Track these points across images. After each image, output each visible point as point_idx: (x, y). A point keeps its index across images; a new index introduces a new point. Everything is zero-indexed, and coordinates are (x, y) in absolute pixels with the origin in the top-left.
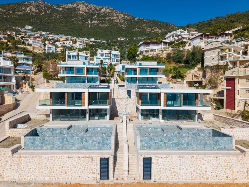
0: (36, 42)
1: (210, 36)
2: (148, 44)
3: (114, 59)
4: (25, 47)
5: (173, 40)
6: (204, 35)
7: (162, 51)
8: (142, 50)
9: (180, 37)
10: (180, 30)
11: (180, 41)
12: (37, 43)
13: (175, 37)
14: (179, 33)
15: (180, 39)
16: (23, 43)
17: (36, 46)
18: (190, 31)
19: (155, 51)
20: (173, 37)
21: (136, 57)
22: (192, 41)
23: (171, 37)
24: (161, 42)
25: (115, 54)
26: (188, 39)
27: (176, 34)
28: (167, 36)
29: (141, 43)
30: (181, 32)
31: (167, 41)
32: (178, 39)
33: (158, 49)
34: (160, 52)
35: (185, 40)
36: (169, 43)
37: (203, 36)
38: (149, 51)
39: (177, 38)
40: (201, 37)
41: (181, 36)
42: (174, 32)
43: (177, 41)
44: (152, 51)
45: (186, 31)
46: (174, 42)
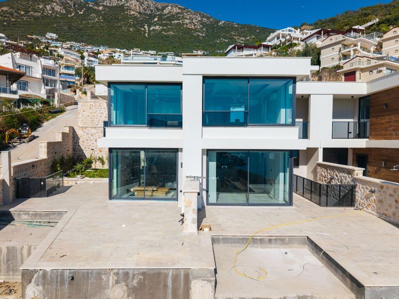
0: (69, 53)
2: (241, 48)
5: (278, 43)
6: (322, 32)
9: (288, 37)
10: (288, 28)
11: (289, 43)
12: (72, 54)
13: (281, 39)
14: (288, 33)
15: (289, 41)
17: (70, 59)
18: (304, 30)
20: (278, 38)
22: (306, 42)
23: (276, 39)
24: (260, 45)
26: (300, 39)
27: (282, 34)
28: (269, 38)
30: (290, 31)
32: (286, 40)
33: (255, 54)
35: (294, 42)
36: (271, 46)
37: (321, 34)
39: (283, 40)
40: (318, 35)
41: (290, 36)
42: (280, 31)
43: (284, 43)
45: (297, 30)
46: (279, 46)
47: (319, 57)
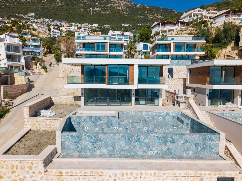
0: (40, 27)
1: (237, 13)
2: (163, 24)
3: (127, 41)
4: (30, 31)
5: (191, 20)
6: (231, 12)
7: (181, 31)
8: (158, 31)
9: (200, 16)
10: (198, 9)
11: (200, 21)
12: (42, 28)
13: (193, 17)
14: (197, 12)
15: (200, 19)
16: (28, 28)
17: (41, 31)
18: (210, 10)
19: (173, 31)
20: (190, 16)
21: (150, 39)
22: (215, 20)
23: (188, 17)
24: (178, 22)
25: (127, 36)
26: (209, 17)
27: (194, 13)
28: (182, 17)
29: (156, 23)
30: (199, 11)
31: (185, 20)
32: (198, 18)
33: (176, 29)
34: (179, 32)
35: (205, 19)
36: (186, 22)
37: (230, 14)
38: (166, 32)
39: (195, 18)
40: (226, 15)
41: (202, 15)
42: (192, 11)
43: (196, 20)
44: (169, 31)
45: (204, 10)
46: (192, 22)
47: (238, 34)
